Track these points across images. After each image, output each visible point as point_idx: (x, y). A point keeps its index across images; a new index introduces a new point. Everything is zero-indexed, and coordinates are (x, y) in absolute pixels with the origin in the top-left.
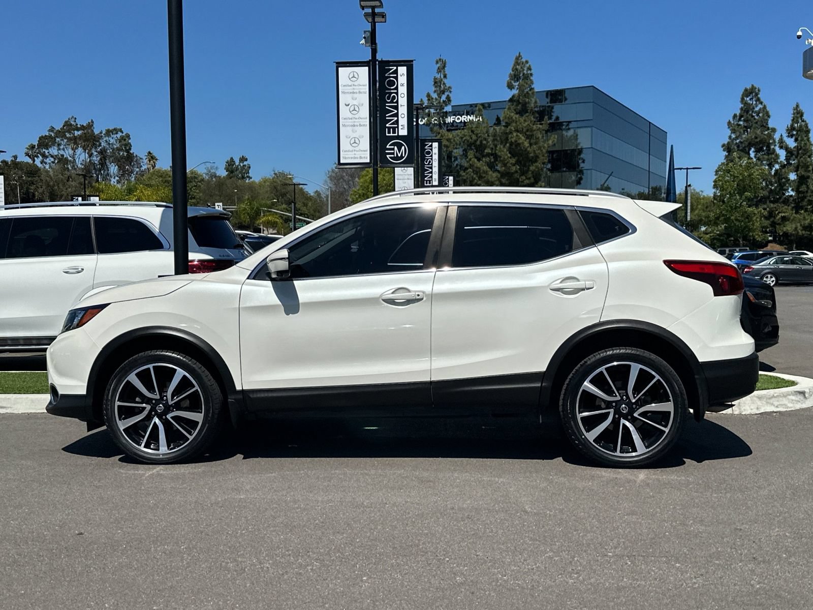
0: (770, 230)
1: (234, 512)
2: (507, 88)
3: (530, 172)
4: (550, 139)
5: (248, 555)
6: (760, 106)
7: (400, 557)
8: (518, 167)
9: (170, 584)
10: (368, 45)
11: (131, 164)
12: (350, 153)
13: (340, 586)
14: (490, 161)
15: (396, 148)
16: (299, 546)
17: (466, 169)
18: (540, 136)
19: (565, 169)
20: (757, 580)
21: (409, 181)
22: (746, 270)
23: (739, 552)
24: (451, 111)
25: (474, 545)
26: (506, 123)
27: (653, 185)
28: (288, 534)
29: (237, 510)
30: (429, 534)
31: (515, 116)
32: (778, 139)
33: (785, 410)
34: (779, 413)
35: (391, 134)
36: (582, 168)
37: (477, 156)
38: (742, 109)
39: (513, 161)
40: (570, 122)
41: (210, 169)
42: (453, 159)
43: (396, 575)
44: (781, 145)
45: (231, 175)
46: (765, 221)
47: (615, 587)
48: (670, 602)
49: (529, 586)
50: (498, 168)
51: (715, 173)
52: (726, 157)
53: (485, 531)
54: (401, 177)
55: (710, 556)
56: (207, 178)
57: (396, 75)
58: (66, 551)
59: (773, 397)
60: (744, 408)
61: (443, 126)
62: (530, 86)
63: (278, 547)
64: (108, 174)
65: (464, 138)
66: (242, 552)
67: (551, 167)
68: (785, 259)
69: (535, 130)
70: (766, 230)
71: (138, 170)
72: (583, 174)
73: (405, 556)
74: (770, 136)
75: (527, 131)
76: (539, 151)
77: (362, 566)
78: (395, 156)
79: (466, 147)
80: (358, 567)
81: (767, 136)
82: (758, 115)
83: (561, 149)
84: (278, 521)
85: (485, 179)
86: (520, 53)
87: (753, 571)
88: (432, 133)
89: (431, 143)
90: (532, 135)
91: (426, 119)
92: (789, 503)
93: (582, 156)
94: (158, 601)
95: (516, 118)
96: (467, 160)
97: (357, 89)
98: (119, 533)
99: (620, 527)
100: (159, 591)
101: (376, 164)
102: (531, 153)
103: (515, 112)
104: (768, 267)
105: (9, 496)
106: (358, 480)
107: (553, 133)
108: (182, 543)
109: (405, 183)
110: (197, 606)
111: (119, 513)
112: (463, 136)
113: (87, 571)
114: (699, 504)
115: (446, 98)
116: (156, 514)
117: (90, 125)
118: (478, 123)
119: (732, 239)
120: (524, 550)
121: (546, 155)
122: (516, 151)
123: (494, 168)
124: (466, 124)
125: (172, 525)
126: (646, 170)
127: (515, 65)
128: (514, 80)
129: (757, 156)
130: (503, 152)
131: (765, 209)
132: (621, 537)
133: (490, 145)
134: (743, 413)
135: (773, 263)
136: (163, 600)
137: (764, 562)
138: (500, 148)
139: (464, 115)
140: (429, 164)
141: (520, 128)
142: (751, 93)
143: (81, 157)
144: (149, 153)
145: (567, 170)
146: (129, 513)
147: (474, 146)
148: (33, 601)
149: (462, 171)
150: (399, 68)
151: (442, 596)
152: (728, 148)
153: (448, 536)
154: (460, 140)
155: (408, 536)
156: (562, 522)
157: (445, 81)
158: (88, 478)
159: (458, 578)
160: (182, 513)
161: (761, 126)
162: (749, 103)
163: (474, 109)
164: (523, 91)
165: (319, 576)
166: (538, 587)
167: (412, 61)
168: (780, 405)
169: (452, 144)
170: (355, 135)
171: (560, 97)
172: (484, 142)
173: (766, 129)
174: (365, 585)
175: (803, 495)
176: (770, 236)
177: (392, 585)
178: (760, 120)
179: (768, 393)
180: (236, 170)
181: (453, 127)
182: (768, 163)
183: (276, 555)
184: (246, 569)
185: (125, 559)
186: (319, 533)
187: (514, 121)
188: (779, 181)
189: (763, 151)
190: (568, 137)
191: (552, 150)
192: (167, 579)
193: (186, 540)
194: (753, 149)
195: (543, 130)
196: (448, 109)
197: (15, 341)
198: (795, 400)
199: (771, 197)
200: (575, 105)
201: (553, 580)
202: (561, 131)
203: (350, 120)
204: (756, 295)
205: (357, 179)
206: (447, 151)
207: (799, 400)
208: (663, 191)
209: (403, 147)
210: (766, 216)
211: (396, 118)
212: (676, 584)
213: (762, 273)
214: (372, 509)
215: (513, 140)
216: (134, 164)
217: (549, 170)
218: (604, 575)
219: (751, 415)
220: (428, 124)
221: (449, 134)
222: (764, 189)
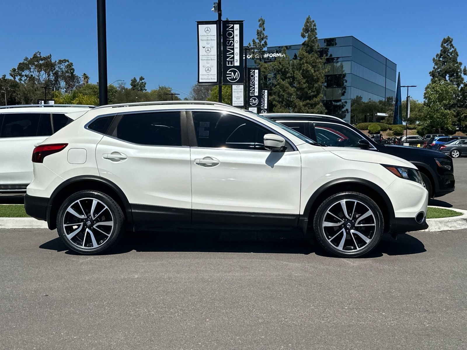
0: (457, 124)
1: (134, 284)
2: (301, 37)
3: (314, 88)
4: (326, 68)
5: (142, 307)
6: (452, 49)
7: (228, 309)
8: (307, 85)
9: (98, 322)
10: (216, 11)
11: (73, 80)
12: (205, 76)
13: (194, 324)
14: (290, 81)
15: (232, 73)
16: (171, 303)
17: (276, 85)
18: (320, 66)
19: (335, 86)
20: (427, 322)
21: (241, 93)
22: (442, 147)
23: (419, 307)
24: (266, 50)
25: (270, 302)
26: (300, 58)
27: (388, 96)
28: (165, 296)
29: (136, 283)
30: (245, 297)
31: (306, 54)
32: (463, 69)
33: (455, 229)
34: (452, 231)
35: (230, 65)
36: (345, 85)
37: (282, 78)
38: (441, 51)
39: (304, 81)
40: (338, 58)
41: (121, 84)
42: (268, 80)
43: (225, 318)
44: (465, 72)
45: (134, 88)
46: (455, 118)
47: (348, 325)
48: (377, 333)
49: (300, 324)
50: (295, 85)
51: (425, 89)
52: (432, 79)
53: (277, 295)
54: (236, 91)
55: (403, 309)
56: (119, 90)
57: (233, 30)
58: (38, 305)
59: (448, 222)
60: (431, 228)
61: (262, 60)
62: (315, 36)
63: (159, 303)
64: (59, 87)
65: (275, 67)
66: (139, 306)
67: (327, 85)
68: (465, 141)
69: (317, 62)
70: (455, 124)
71: (77, 84)
72: (346, 89)
73: (231, 308)
74: (458, 67)
75: (313, 63)
76: (319, 75)
77: (207, 313)
78: (232, 78)
79: (276, 72)
80: (204, 314)
81: (457, 67)
82: (451, 55)
83: (333, 74)
84: (159, 289)
85: (287, 91)
86: (309, 16)
87: (425, 317)
88: (255, 64)
89: (254, 70)
90: (316, 66)
91: (252, 55)
92: (451, 281)
93: (345, 78)
94: (91, 332)
95: (306, 55)
96: (277, 80)
97: (210, 38)
98: (69, 295)
99: (353, 293)
100: (91, 326)
101: (220, 83)
102: (315, 77)
103: (306, 52)
104: (455, 146)
105: (5, 275)
106: (206, 267)
107: (328, 64)
108: (104, 300)
109: (238, 94)
110: (113, 334)
111: (68, 284)
112: (274, 66)
113: (51, 315)
114: (400, 281)
115: (264, 43)
116: (90, 285)
117: (50, 57)
118: (283, 58)
119: (435, 129)
120: (298, 305)
121: (324, 78)
122: (306, 75)
123: (293, 85)
124: (276, 58)
125: (99, 291)
126: (384, 87)
127: (306, 23)
128: (306, 32)
129: (451, 79)
130: (298, 75)
131: (454, 111)
132: (353, 298)
133: (290, 71)
134: (431, 231)
135: (458, 144)
136: (94, 331)
137: (433, 312)
138: (297, 73)
139: (274, 53)
140: (252, 83)
141: (308, 61)
142: (447, 41)
143: (43, 76)
144: (85, 74)
145: (336, 87)
146: (74, 284)
147: (281, 72)
148: (21, 331)
149: (273, 87)
150: (235, 25)
151: (250, 329)
152: (433, 74)
153: (256, 298)
154: (272, 68)
155: (233, 297)
156: (320, 291)
157: (264, 32)
158: (50, 265)
159: (260, 320)
160: (104, 285)
161: (453, 61)
162: (446, 47)
163: (281, 49)
164: (311, 39)
165: (182, 318)
166: (304, 325)
167: (242, 21)
168: (452, 226)
169: (267, 71)
170: (208, 65)
171: (332, 43)
172: (287, 70)
173: (456, 63)
174: (207, 323)
175: (459, 277)
176: (458, 127)
177: (223, 323)
178: (452, 57)
179: (445, 219)
180: (137, 85)
181: (268, 60)
182: (457, 83)
183: (158, 307)
184: (141, 315)
185: (72, 309)
186: (182, 296)
187: (305, 57)
188: (463, 95)
189: (454, 76)
190: (337, 67)
191: (327, 74)
192: (96, 320)
193: (107, 299)
194: (448, 75)
195: (322, 63)
196: (265, 49)
197: (6, 186)
198: (461, 224)
199: (458, 104)
200: (341, 47)
201: (313, 321)
202: (333, 63)
203: (206, 57)
204: (441, 163)
205: (210, 91)
206: (264, 74)
207: (463, 223)
208: (394, 100)
209: (237, 73)
210: (455, 115)
211: (233, 56)
212: (381, 324)
213: (451, 150)
214: (213, 283)
215: (305, 68)
216: (75, 81)
217: (325, 86)
218: (342, 319)
219: (435, 232)
220: (253, 58)
221: (266, 65)
222: (454, 99)
